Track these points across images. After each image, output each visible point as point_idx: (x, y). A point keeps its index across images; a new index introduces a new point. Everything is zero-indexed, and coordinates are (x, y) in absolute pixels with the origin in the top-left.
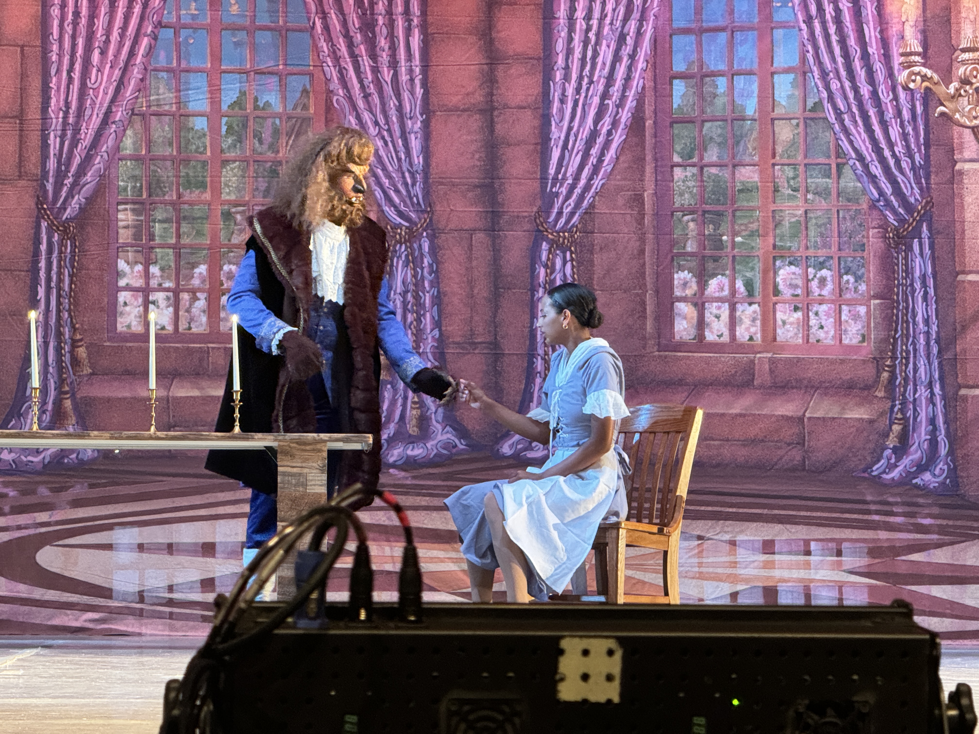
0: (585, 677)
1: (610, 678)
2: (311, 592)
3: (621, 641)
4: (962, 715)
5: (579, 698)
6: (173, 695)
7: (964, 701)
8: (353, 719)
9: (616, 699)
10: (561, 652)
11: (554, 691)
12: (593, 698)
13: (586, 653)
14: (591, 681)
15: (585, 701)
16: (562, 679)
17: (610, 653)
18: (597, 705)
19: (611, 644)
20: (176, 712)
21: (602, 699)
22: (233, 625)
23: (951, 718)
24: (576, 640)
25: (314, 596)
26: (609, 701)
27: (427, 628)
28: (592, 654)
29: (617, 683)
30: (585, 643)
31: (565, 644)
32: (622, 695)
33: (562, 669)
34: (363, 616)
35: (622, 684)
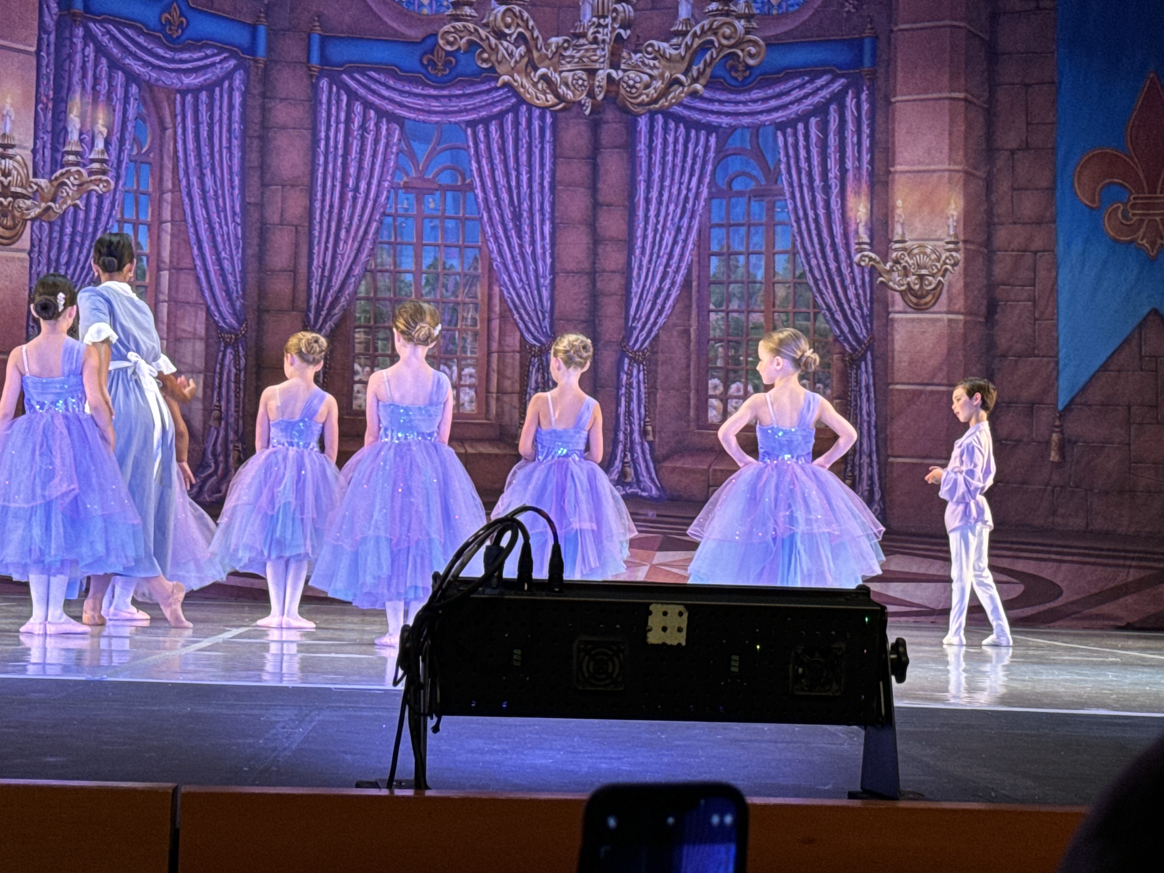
0: (664, 629)
1: (680, 630)
2: (493, 573)
3: (686, 606)
4: (899, 657)
5: (660, 642)
6: (406, 634)
7: (901, 649)
8: (519, 652)
9: (684, 643)
10: (650, 613)
11: (646, 637)
12: (669, 642)
13: (665, 614)
14: (668, 631)
15: (664, 644)
16: (650, 630)
17: (681, 614)
18: (672, 646)
19: (681, 608)
20: (408, 645)
21: (675, 643)
22: (444, 591)
23: (892, 659)
24: (659, 606)
25: (496, 574)
26: (679, 644)
27: (566, 596)
28: (669, 615)
29: (684, 633)
30: (664, 608)
31: (652, 608)
32: (687, 640)
33: (650, 623)
34: (526, 587)
35: (687, 634)
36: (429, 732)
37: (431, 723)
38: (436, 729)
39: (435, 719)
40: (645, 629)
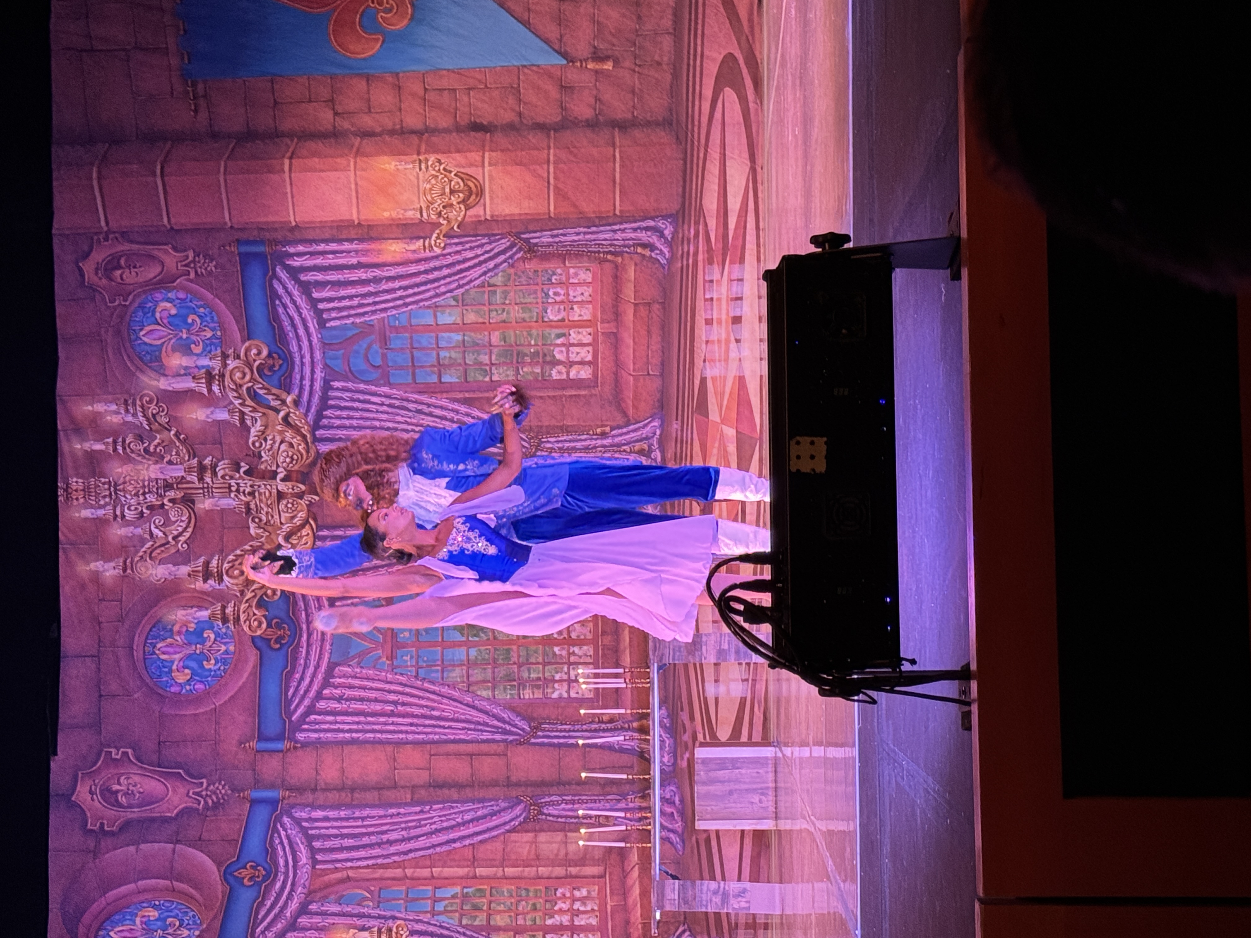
0: (812, 457)
1: (812, 443)
2: (767, 615)
3: (791, 438)
4: (828, 241)
5: (825, 461)
6: (827, 693)
7: (821, 239)
8: (839, 590)
9: (825, 439)
10: (798, 471)
11: (821, 474)
12: (824, 453)
13: (798, 457)
14: (814, 453)
15: (826, 457)
16: (813, 470)
17: (798, 443)
18: (827, 450)
19: (793, 443)
20: (837, 691)
21: (825, 447)
23: (830, 247)
24: (791, 463)
25: (768, 612)
26: (826, 443)
27: (786, 549)
28: (799, 453)
29: (815, 439)
30: (793, 458)
31: (793, 469)
32: (822, 436)
33: (808, 470)
34: (780, 585)
35: (816, 436)
36: (915, 668)
37: (906, 667)
38: (913, 662)
39: (904, 662)
40: (813, 476)
